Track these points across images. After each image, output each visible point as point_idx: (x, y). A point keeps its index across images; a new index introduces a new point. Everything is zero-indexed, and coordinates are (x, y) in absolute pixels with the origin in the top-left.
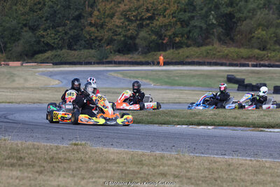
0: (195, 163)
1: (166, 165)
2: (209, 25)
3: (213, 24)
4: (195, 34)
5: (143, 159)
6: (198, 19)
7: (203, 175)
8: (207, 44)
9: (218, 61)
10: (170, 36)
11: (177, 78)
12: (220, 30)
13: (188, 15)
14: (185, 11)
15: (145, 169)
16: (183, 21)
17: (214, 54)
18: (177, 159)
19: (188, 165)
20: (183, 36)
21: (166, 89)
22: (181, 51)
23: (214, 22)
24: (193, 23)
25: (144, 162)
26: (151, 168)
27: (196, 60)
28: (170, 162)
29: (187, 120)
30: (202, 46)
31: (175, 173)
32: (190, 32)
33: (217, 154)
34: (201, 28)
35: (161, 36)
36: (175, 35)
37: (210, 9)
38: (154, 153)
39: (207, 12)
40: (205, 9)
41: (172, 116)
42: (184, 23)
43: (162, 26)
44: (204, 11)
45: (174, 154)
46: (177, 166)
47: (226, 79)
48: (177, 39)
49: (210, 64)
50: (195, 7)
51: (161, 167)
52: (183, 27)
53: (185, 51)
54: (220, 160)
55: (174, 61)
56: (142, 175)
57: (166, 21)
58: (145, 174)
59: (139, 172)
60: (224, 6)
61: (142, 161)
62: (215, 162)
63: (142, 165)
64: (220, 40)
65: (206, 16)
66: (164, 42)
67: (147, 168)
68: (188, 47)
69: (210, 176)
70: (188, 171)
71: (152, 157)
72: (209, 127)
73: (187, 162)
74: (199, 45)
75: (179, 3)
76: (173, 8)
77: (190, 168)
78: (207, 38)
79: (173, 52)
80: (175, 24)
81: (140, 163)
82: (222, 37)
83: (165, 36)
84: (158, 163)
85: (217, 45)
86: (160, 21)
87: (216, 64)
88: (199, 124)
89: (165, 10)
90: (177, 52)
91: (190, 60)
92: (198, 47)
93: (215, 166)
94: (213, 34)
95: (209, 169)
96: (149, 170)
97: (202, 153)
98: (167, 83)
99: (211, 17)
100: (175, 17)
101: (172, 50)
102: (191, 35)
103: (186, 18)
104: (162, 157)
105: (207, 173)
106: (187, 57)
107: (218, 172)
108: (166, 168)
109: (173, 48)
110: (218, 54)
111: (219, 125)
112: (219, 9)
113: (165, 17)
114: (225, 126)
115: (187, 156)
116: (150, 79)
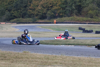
0: (68, 58)
1: (57, 59)
2: (72, 9)
3: (74, 9)
4: (68, 12)
5: (49, 57)
6: (68, 7)
7: (70, 63)
8: (72, 16)
9: (76, 22)
10: (58, 13)
11: (61, 28)
12: (76, 11)
13: (65, 5)
14: (64, 4)
15: (50, 61)
16: (63, 8)
17: (74, 20)
18: (61, 57)
19: (65, 59)
20: (63, 13)
21: (57, 32)
22: (62, 18)
23: (74, 8)
24: (66, 8)
25: (49, 58)
26: (52, 61)
27: (68, 22)
28: (58, 58)
29: (65, 43)
30: (70, 17)
31: (60, 62)
32: (65, 12)
33: (75, 55)
34: (69, 10)
35: (55, 13)
36: (60, 13)
37: (73, 4)
38: (53, 55)
39: (71, 5)
40: (71, 3)
41: (59, 42)
42: (64, 8)
43: (55, 10)
44: (70, 4)
45: (60, 55)
46: (61, 60)
47: (78, 29)
48: (61, 14)
49: (73, 23)
50: (67, 3)
51: (55, 60)
52: (63, 10)
53: (64, 19)
54: (76, 57)
55: (60, 22)
56: (48, 63)
57: (57, 8)
58: (49, 62)
59: (47, 62)
60: (78, 2)
61: (48, 58)
62: (75, 58)
63: (49, 59)
64: (76, 14)
65: (71, 6)
66: (56, 15)
67: (50, 60)
68: (65, 17)
69: (73, 63)
70: (65, 62)
71: (52, 57)
72: (73, 46)
73: (65, 58)
74: (69, 16)
75: (61, 1)
76: (60, 3)
77: (66, 60)
78: (72, 14)
79: (59, 19)
80: (60, 9)
81: (48, 59)
82: (77, 14)
83: (57, 13)
84: (54, 58)
85: (75, 16)
86: (55, 8)
87: (75, 23)
88: (69, 45)
89: (57, 4)
90: (61, 19)
91: (65, 22)
92: (69, 17)
93: (75, 60)
94: (74, 12)
95: (73, 61)
96: (51, 61)
97: (70, 55)
98: (57, 30)
99: (73, 6)
100: (60, 6)
101: (59, 18)
102: (66, 13)
103: (64, 7)
104: (56, 57)
105: (72, 62)
106: (65, 21)
107: (76, 62)
108: (57, 60)
109: (59, 17)
110: (76, 19)
111: (76, 45)
112: (76, 3)
113: (56, 6)
114: (78, 45)
115: (65, 56)
116: (51, 29)
